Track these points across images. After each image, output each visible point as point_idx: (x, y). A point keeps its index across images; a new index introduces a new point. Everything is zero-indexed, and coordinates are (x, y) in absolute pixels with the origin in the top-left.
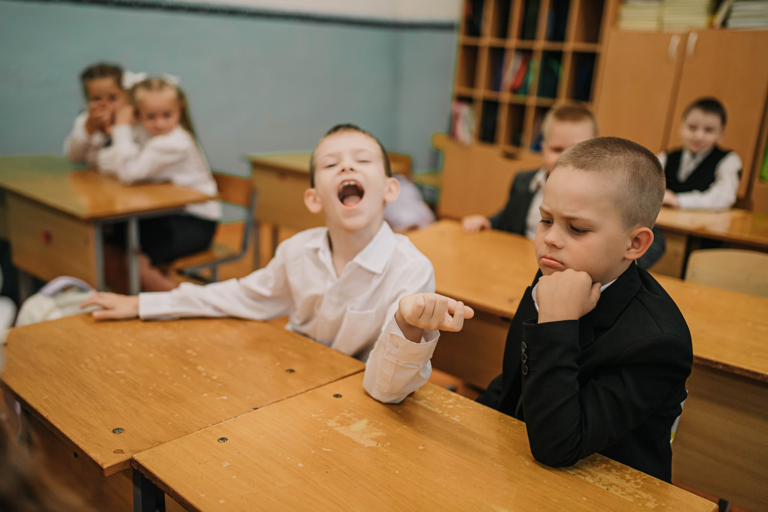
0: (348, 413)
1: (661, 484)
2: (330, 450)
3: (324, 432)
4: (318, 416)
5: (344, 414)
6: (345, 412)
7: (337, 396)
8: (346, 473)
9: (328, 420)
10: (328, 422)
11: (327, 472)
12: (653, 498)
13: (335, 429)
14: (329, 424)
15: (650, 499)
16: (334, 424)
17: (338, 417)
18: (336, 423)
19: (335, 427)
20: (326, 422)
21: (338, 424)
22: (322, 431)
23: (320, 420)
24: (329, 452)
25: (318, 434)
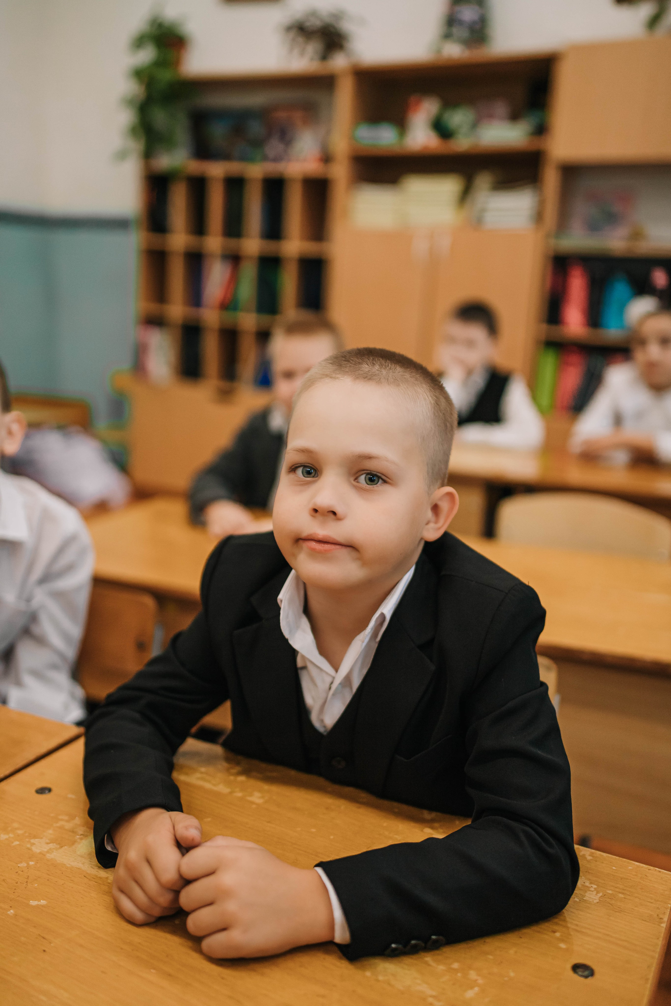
0: (68, 821)
1: (593, 857)
2: (43, 902)
3: (28, 867)
4: (11, 835)
5: (61, 823)
6: (62, 820)
7: (42, 791)
8: (81, 946)
9: (32, 841)
10: (33, 844)
11: (44, 951)
12: (591, 883)
13: (49, 856)
14: (36, 850)
15: (587, 886)
16: (45, 848)
17: (50, 831)
18: (48, 843)
19: (48, 852)
20: (29, 846)
21: (51, 846)
22: (24, 865)
23: (17, 843)
24: (43, 906)
25: (17, 872)
